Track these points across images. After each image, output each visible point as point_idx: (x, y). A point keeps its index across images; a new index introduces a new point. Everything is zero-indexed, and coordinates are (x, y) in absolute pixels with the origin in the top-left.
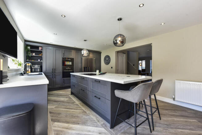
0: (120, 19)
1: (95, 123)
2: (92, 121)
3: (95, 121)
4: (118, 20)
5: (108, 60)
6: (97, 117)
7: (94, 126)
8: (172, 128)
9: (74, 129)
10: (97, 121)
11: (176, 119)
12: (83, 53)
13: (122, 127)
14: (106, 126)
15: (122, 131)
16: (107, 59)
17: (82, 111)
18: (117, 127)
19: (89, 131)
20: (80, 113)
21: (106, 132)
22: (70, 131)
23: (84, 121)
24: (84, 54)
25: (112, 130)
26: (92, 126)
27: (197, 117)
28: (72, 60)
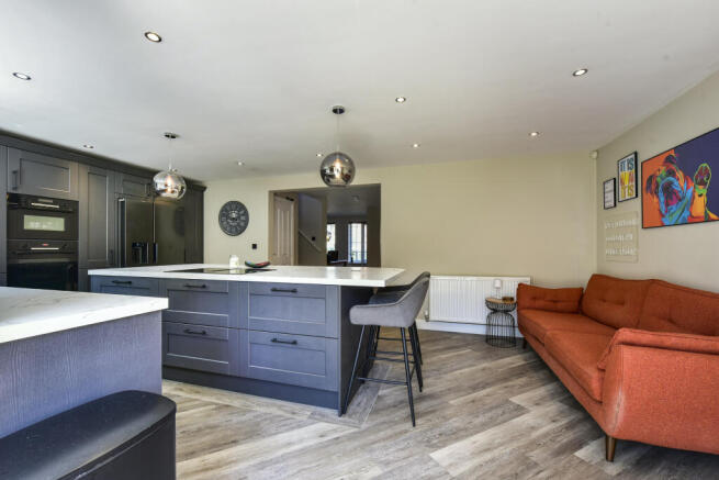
0: (338, 111)
1: (289, 422)
2: (272, 419)
3: (280, 416)
4: (335, 111)
5: (235, 217)
6: (280, 407)
7: (293, 428)
8: (446, 373)
9: (234, 459)
10: (290, 416)
11: (443, 356)
12: (160, 187)
13: (362, 404)
14: (323, 416)
15: (369, 410)
16: (234, 215)
17: (214, 406)
18: (352, 408)
19: (290, 444)
20: (209, 416)
21: (335, 426)
22: (225, 471)
23: (248, 429)
24: (164, 191)
25: (345, 418)
26: (287, 430)
27: (468, 344)
28: (68, 210)
